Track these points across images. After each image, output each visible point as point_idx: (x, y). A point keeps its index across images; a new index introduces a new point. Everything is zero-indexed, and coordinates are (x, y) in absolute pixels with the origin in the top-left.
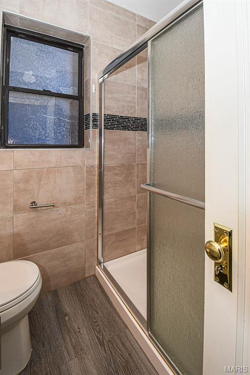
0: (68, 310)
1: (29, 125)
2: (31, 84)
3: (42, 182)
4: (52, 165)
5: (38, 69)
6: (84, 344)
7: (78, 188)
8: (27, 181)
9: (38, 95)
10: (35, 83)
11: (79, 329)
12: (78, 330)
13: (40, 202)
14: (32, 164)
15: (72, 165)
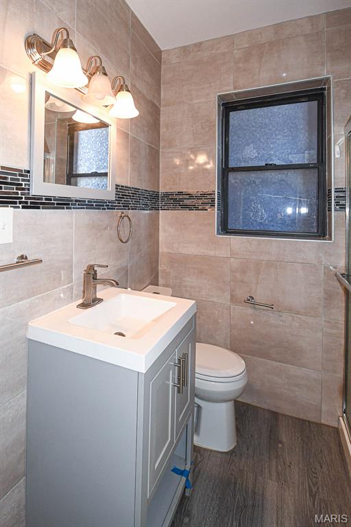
0: (284, 440)
1: (249, 207)
2: (252, 160)
3: (261, 277)
4: (274, 258)
5: (259, 139)
6: (290, 479)
7: (311, 293)
8: (244, 272)
9: (259, 172)
10: (256, 157)
11: (291, 464)
12: (289, 464)
13: (257, 299)
14: (249, 253)
15: (300, 261)
